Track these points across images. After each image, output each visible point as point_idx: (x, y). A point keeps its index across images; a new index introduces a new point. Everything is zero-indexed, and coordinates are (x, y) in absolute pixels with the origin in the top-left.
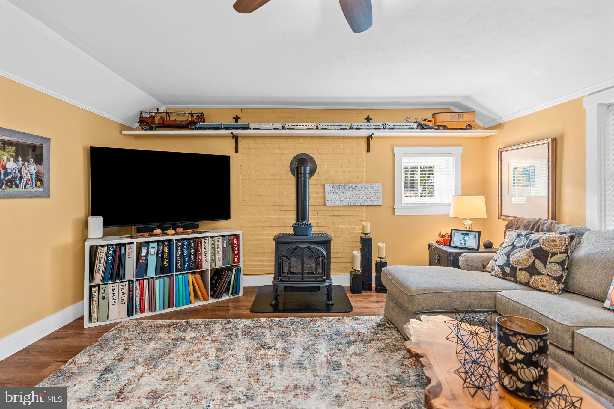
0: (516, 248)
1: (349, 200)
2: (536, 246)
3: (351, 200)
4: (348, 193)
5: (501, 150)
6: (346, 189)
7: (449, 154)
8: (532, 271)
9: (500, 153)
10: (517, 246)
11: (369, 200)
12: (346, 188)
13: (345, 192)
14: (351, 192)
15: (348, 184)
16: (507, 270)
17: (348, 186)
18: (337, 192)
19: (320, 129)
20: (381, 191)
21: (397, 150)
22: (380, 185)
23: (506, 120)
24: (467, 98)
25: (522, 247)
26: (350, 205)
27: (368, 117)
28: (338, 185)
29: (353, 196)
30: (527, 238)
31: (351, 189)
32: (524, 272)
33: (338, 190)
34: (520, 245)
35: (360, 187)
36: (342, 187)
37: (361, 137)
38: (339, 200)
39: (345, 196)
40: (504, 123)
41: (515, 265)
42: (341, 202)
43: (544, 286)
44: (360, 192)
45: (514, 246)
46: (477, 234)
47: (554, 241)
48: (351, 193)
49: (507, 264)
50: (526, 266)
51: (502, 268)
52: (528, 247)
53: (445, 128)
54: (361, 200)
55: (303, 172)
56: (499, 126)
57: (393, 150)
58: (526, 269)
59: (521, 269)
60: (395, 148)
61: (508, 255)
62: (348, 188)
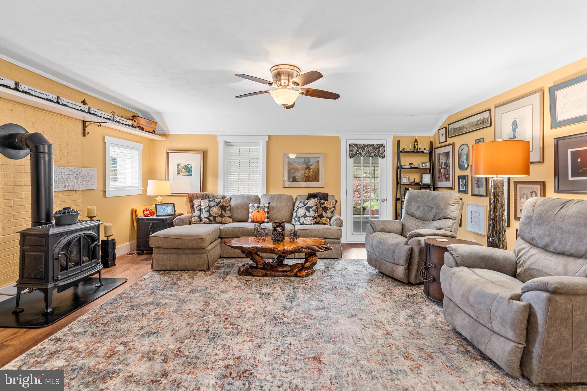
0: (211, 207)
1: (69, 184)
2: (220, 205)
3: (71, 185)
4: (69, 177)
5: (168, 152)
6: (66, 173)
7: (135, 149)
8: (222, 216)
9: (167, 154)
10: (211, 206)
11: (87, 184)
12: (66, 171)
13: (65, 176)
14: (71, 176)
15: (68, 168)
16: (211, 218)
17: (68, 170)
18: (57, 175)
19: (60, 104)
20: (96, 176)
21: (107, 139)
22: (95, 170)
23: (171, 133)
24: (159, 113)
25: (214, 206)
26: (70, 190)
27: (84, 100)
28: (58, 168)
29: (73, 180)
30: (215, 202)
31: (71, 172)
32: (219, 217)
33: (59, 173)
34: (213, 205)
35: (79, 172)
36: (63, 171)
37: (79, 120)
38: (59, 185)
39: (66, 180)
40: (169, 134)
41: (214, 215)
42: (62, 187)
43: (227, 221)
44: (79, 176)
45: (210, 206)
46: (173, 205)
47: (226, 201)
48: (71, 178)
49: (210, 215)
50: (219, 214)
51: (208, 218)
52: (217, 205)
53: (142, 129)
54: (80, 184)
55: (47, 151)
56: (164, 135)
57: (104, 138)
58: (219, 216)
59: (217, 216)
60: (106, 137)
61: (209, 211)
62: (68, 171)
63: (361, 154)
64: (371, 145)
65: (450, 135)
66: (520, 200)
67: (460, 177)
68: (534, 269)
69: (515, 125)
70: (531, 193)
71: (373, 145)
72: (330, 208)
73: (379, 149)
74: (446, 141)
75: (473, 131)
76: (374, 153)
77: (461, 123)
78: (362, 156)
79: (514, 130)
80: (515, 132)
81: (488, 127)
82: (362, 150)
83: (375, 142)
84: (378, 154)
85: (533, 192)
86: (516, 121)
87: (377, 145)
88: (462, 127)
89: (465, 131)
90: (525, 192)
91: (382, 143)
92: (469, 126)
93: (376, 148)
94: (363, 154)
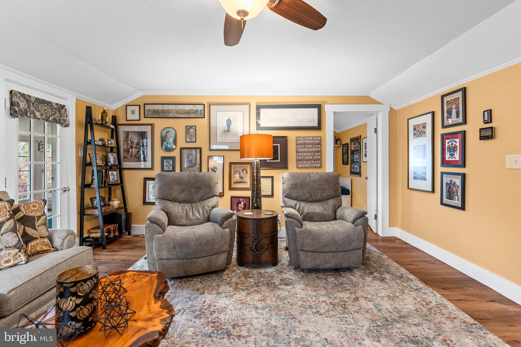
63: (34, 114)
64: (49, 103)
65: (147, 115)
66: (234, 175)
67: (163, 158)
68: (310, 213)
69: (229, 122)
70: (243, 170)
71: (51, 103)
72: (39, 217)
73: (60, 112)
74: (140, 120)
75: (183, 118)
76: (54, 117)
77: (166, 107)
78: (35, 117)
79: (229, 126)
80: (230, 127)
81: (202, 118)
82: (35, 108)
83: (54, 100)
84: (60, 120)
85: (244, 169)
86: (231, 120)
87: (57, 104)
88: (168, 111)
89: (171, 115)
90: (238, 170)
91: (63, 104)
92: (178, 112)
93: (56, 109)
94: (38, 114)
